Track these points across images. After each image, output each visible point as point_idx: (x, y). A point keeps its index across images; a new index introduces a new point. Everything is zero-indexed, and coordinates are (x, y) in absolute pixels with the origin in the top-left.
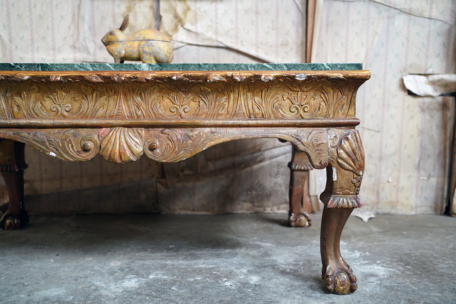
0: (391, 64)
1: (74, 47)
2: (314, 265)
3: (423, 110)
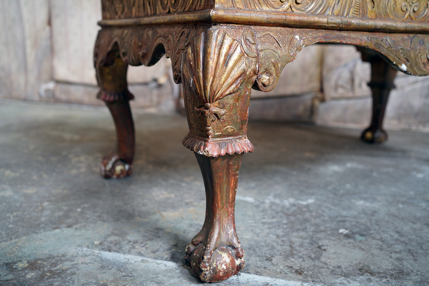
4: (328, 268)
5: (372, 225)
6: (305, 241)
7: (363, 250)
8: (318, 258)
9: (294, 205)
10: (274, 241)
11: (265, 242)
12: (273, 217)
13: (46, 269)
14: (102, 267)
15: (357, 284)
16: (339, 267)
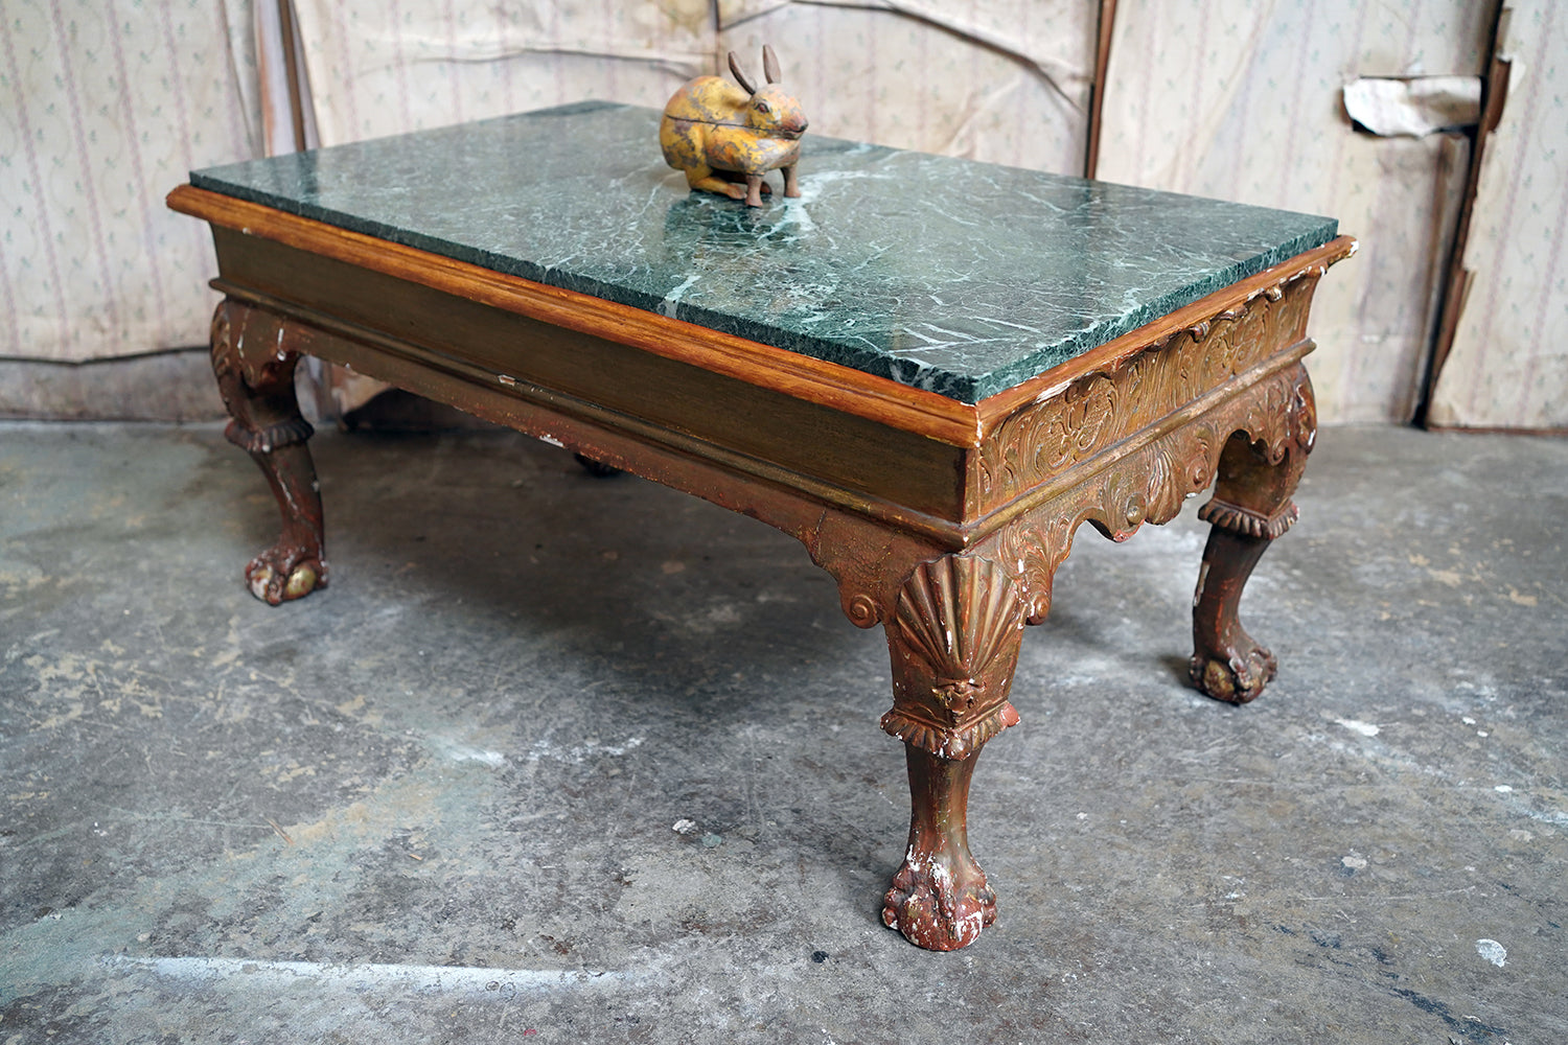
0: (1317, 53)
1: (500, 12)
2: (1098, 569)
3: (1387, 171)
4: (622, 930)
5: (750, 797)
6: (593, 866)
7: (707, 871)
8: (608, 907)
9: (593, 761)
10: (529, 876)
11: (508, 880)
12: (538, 807)
13: (43, 1021)
14: (163, 998)
15: (668, 958)
16: (645, 923)
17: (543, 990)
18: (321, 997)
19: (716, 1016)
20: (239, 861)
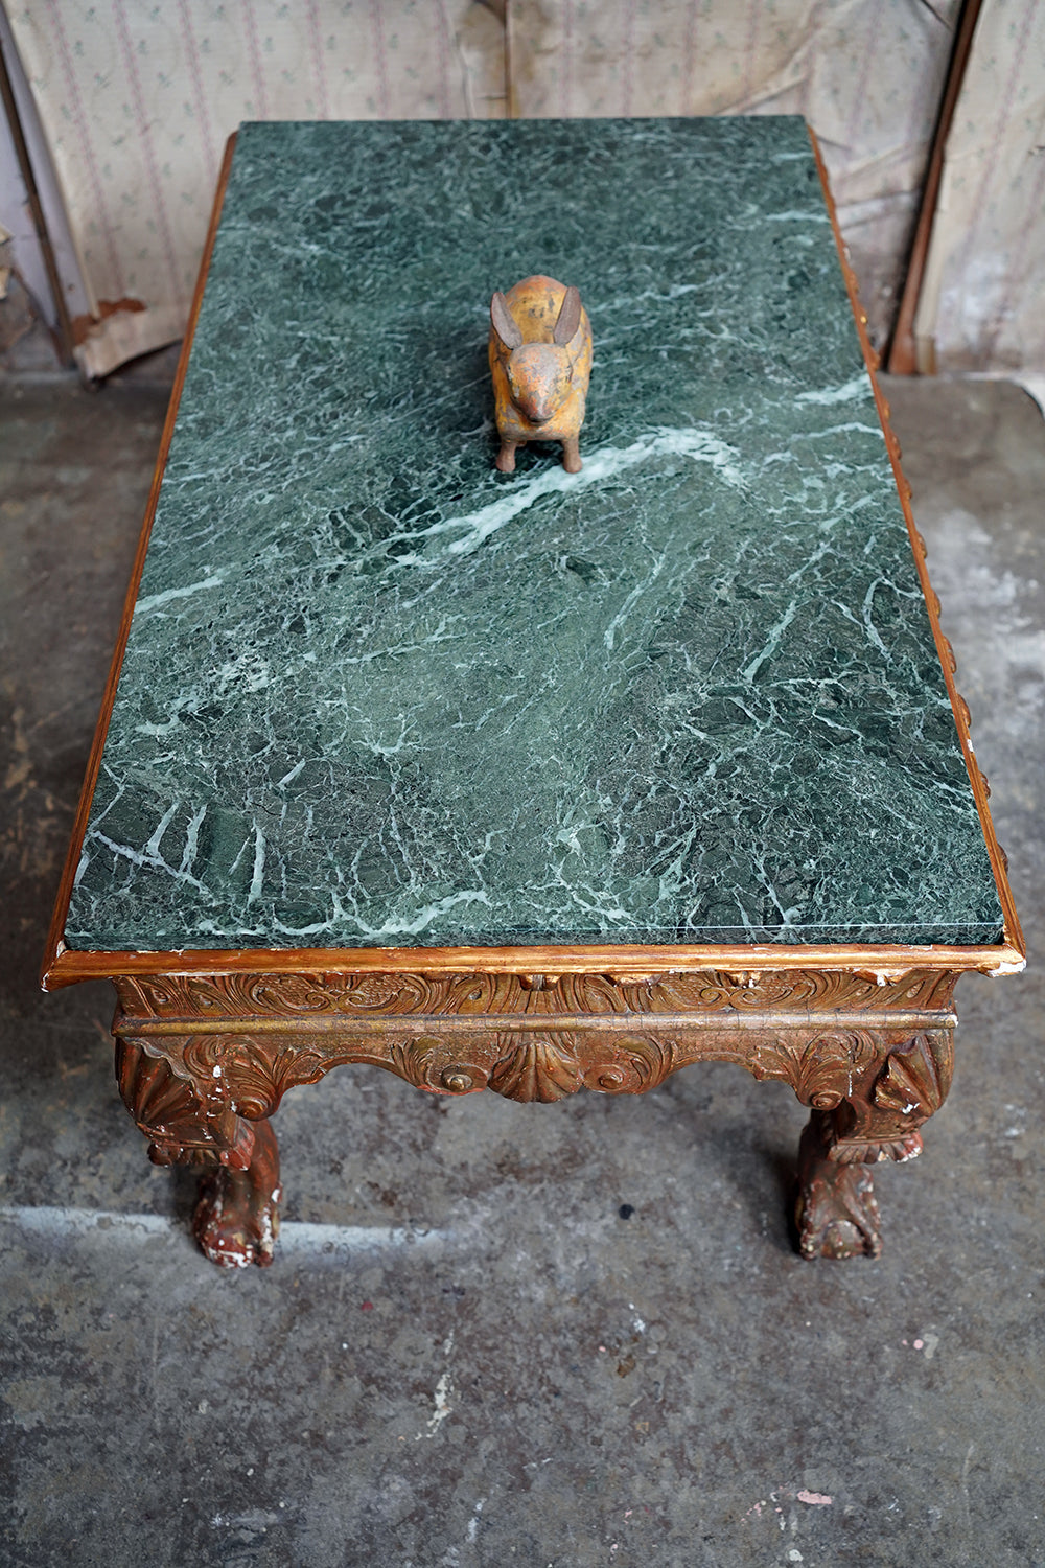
4: (442, 1175)
8: (428, 1143)
11: (331, 1107)
14: (31, 1259)
15: (486, 1213)
16: (464, 1165)
17: (375, 1253)
18: (174, 1261)
19: (534, 1286)
20: (74, 1077)
